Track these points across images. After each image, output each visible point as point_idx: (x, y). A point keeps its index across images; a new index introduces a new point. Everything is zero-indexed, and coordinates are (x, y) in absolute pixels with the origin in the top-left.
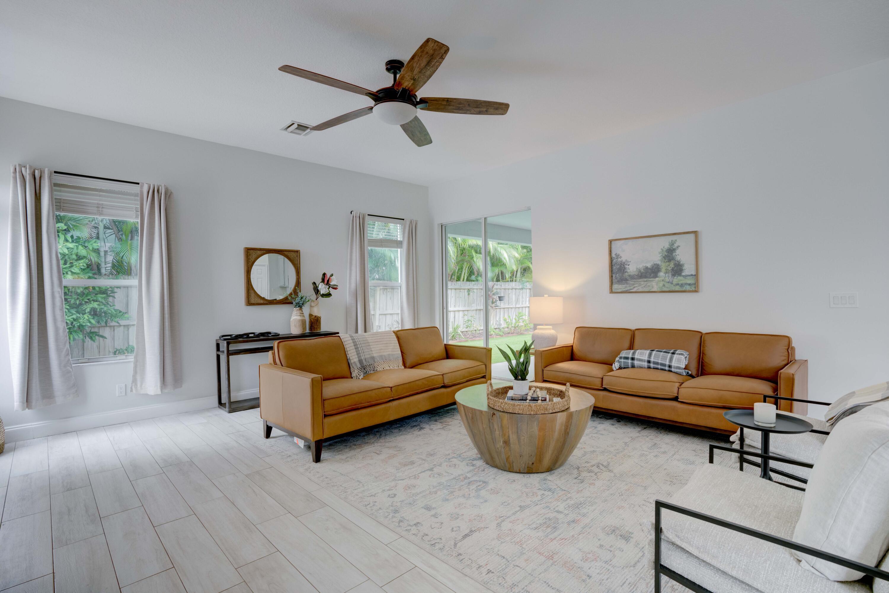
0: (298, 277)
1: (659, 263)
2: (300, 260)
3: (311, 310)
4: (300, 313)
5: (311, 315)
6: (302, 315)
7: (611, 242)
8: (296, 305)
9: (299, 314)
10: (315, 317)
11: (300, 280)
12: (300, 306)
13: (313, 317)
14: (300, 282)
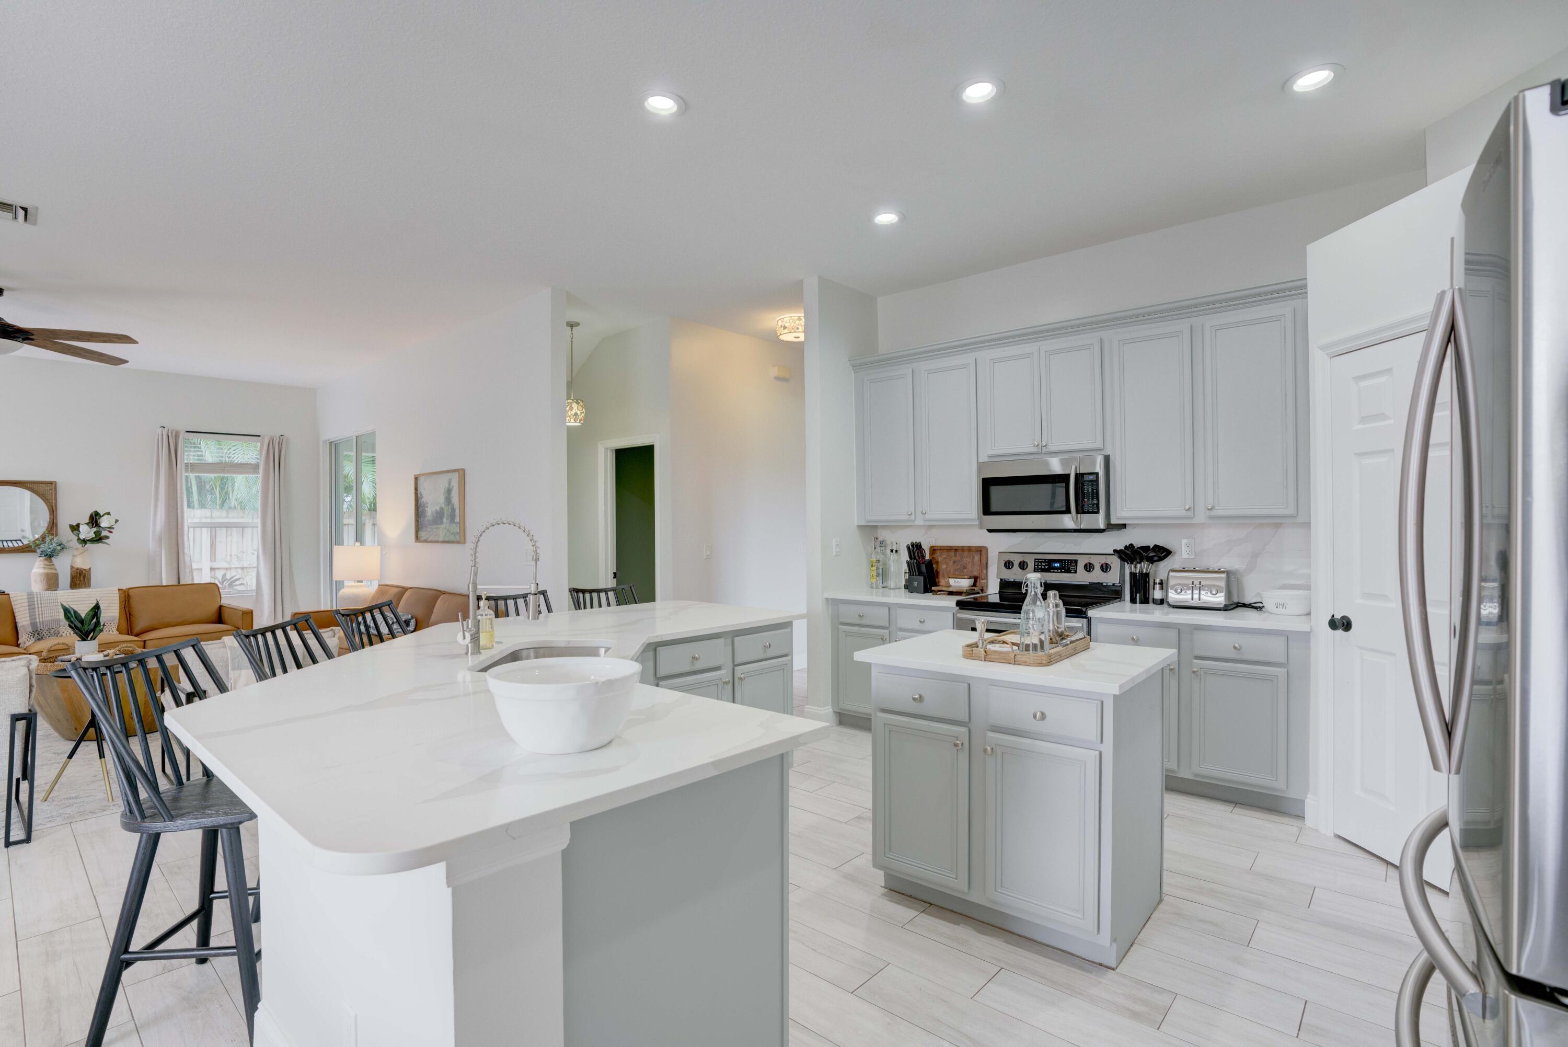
0: (52, 517)
1: (443, 505)
2: (56, 494)
3: (72, 561)
4: (45, 565)
5: (72, 567)
6: (52, 567)
7: (416, 479)
8: (41, 554)
9: (42, 566)
10: (77, 569)
11: (57, 521)
12: (49, 556)
13: (74, 570)
14: (56, 524)
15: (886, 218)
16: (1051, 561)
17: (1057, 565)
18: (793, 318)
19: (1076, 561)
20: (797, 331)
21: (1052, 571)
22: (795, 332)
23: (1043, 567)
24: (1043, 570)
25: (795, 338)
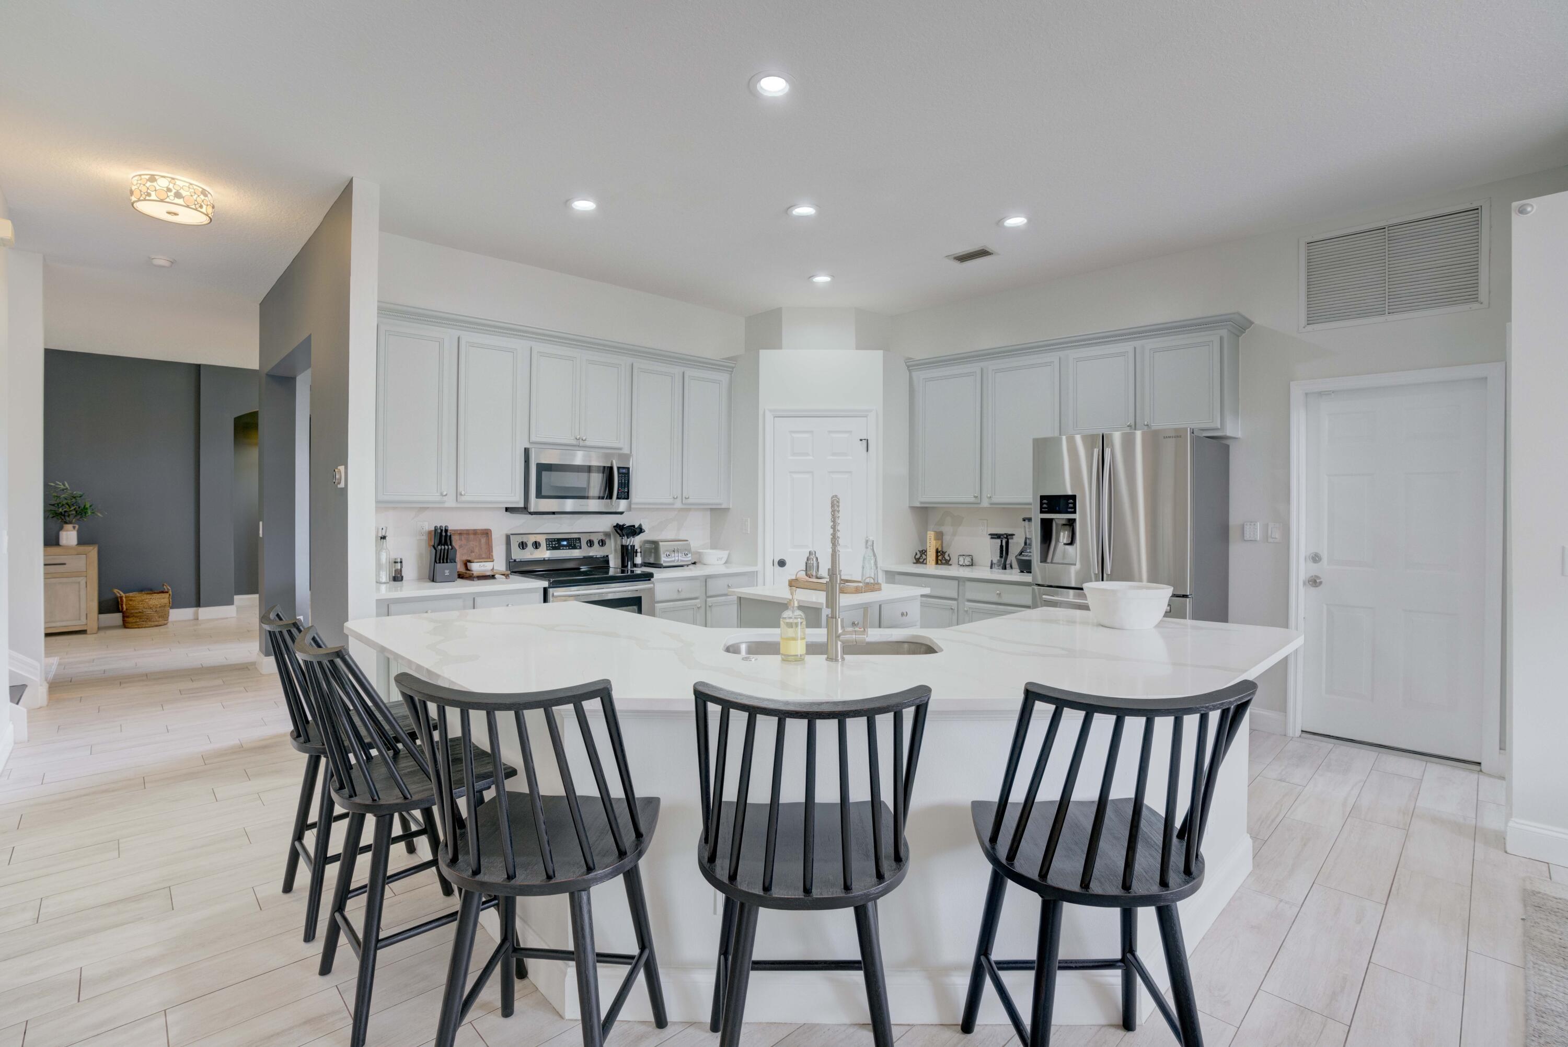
15: (584, 205)
16: (559, 540)
17: (565, 543)
18: (195, 187)
19: (579, 539)
20: (199, 209)
21: (561, 548)
22: (196, 209)
23: (554, 545)
24: (554, 548)
25: (169, 213)
